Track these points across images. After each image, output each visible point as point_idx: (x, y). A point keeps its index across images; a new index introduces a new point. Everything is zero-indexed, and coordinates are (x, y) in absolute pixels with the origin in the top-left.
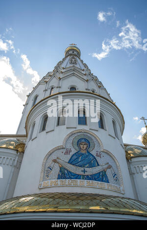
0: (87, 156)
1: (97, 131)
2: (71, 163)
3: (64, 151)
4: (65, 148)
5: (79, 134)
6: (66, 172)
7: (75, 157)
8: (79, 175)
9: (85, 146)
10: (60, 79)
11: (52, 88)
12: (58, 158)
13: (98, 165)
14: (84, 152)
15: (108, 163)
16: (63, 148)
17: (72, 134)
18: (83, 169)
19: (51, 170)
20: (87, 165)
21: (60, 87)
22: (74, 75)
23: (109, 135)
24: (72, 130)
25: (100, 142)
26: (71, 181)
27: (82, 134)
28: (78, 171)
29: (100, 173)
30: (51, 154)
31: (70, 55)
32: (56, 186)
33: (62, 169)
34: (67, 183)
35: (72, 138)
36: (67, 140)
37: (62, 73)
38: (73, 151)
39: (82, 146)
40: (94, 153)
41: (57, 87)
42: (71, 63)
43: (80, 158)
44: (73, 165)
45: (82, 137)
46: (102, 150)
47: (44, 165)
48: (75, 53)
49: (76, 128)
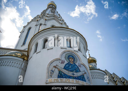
0: (74, 66)
1: (78, 52)
2: (65, 69)
3: (61, 61)
4: (61, 60)
5: (68, 52)
6: (63, 74)
7: (67, 66)
8: (70, 76)
9: (72, 60)
10: (46, 20)
11: (41, 25)
12: (57, 65)
13: (80, 71)
14: (72, 63)
15: (84, 71)
16: (60, 60)
17: (64, 52)
18: (72, 73)
19: (53, 72)
20: (75, 71)
21: (46, 25)
22: (54, 19)
23: (83, 55)
24: (64, 50)
25: (80, 59)
26: (66, 79)
27: (70, 52)
28: (70, 74)
29: (81, 76)
30: (52, 63)
31: (51, 7)
32: (58, 82)
33: (60, 72)
34: (64, 81)
35: (64, 54)
36: (62, 55)
37: (47, 16)
38: (66, 62)
39: (70, 60)
40: (77, 64)
41: (44, 25)
42: (52, 12)
43: (70, 66)
44: (67, 70)
45: (70, 55)
46: (81, 63)
47: (48, 69)
48: (54, 7)
49: (66, 49)
